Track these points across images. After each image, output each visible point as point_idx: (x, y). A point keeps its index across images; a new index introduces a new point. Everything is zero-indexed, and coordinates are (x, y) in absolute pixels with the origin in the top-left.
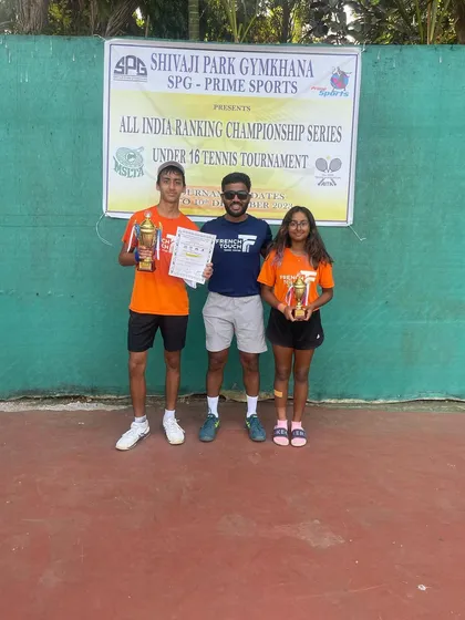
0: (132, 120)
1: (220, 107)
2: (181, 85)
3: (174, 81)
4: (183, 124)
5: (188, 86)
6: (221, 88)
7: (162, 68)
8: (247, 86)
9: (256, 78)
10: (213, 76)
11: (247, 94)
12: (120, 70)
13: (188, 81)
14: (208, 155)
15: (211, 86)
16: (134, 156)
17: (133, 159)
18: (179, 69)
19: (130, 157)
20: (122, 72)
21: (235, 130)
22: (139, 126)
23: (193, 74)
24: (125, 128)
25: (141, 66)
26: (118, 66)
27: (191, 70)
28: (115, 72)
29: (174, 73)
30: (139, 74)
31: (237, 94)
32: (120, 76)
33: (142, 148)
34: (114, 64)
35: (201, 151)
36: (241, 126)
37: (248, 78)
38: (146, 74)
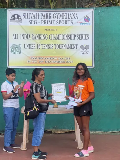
0: (17, 35)
1: (47, 30)
2: (33, 23)
3: (31, 22)
4: (34, 35)
5: (35, 23)
6: (47, 23)
7: (27, 18)
8: (55, 22)
9: (59, 20)
10: (44, 20)
11: (56, 25)
12: (13, 19)
13: (35, 22)
14: (43, 46)
15: (43, 23)
16: (18, 47)
17: (17, 48)
18: (32, 18)
19: (16, 47)
20: (13, 20)
21: (52, 37)
22: (19, 37)
23: (37, 19)
24: (14, 38)
25: (19, 17)
26: (12, 18)
27: (36, 18)
28: (11, 20)
29: (31, 19)
30: (19, 20)
31: (52, 25)
32: (13, 21)
33: (20, 44)
34: (10, 17)
35: (41, 45)
36: (54, 35)
37: (56, 20)
38: (21, 20)
